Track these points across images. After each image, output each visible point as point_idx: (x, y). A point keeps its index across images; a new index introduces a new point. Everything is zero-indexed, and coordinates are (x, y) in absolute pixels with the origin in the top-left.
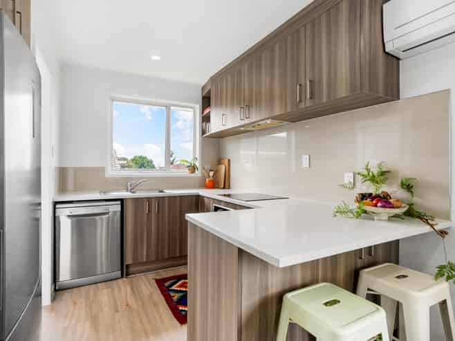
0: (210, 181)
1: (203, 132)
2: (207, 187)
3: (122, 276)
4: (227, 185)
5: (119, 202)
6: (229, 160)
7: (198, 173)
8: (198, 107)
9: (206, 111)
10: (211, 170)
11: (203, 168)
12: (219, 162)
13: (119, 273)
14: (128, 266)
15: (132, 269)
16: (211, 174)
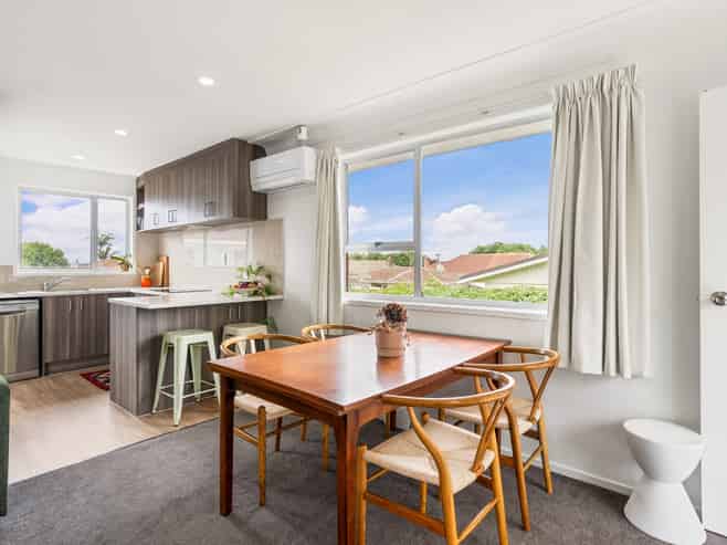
0: (146, 279)
1: (138, 228)
2: (143, 286)
3: (40, 375)
4: (165, 283)
5: (37, 301)
6: (168, 258)
7: (132, 271)
8: (132, 199)
9: (141, 206)
10: (146, 268)
11: (138, 266)
12: (158, 259)
13: (36, 372)
14: (47, 364)
15: (52, 368)
16: (147, 271)
